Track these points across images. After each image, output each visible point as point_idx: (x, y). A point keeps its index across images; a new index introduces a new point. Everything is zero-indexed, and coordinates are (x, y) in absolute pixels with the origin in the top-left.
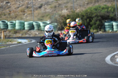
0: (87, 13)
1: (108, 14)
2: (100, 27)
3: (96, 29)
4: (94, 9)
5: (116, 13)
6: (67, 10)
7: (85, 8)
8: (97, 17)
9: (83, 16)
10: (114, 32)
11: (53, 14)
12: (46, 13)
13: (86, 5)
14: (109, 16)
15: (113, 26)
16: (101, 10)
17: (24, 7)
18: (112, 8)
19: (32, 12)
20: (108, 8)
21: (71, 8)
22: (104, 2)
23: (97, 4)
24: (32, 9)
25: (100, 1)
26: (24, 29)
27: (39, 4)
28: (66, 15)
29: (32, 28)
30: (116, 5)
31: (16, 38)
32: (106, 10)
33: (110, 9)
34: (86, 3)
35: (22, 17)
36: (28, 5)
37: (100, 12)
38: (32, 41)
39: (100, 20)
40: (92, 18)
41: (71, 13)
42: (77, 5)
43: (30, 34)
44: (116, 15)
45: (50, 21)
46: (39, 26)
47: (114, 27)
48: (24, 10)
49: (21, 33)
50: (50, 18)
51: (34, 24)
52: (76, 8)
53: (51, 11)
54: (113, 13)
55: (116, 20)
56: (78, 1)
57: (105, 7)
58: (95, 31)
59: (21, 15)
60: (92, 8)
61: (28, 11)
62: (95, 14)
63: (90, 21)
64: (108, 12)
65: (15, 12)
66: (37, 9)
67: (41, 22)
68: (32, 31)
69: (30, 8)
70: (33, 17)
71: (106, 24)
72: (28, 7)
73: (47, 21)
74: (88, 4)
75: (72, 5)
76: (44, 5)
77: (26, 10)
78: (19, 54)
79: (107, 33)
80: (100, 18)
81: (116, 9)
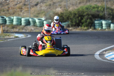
0: (79, 12)
1: (98, 13)
2: (90, 25)
3: (87, 27)
4: (85, 8)
5: (106, 12)
6: (61, 8)
7: (77, 6)
8: (88, 15)
9: (75, 14)
10: (103, 30)
11: (48, 11)
12: (41, 10)
13: (78, 4)
14: (99, 15)
15: (102, 24)
16: (92, 10)
17: (21, 4)
18: (102, 8)
19: (29, 9)
20: (98, 7)
21: (65, 6)
22: (95, 2)
23: (88, 4)
24: (29, 6)
25: (91, 1)
26: (21, 24)
27: (35, 2)
28: (60, 13)
29: (28, 24)
30: (106, 5)
31: (13, 33)
32: (96, 9)
33: (100, 8)
34: (78, 2)
35: (20, 13)
36: (25, 2)
37: (91, 11)
38: (27, 36)
39: (91, 19)
40: (84, 16)
41: (64, 11)
42: (70, 3)
43: (26, 29)
44: (106, 14)
45: (45, 17)
46: (34, 22)
47: (104, 25)
48: (21, 7)
49: (18, 28)
50: (45, 15)
51: (30, 20)
52: (69, 7)
53: (46, 9)
54: (102, 12)
55: (106, 19)
56: (71, 1)
57: (95, 6)
58: (86, 28)
59: (19, 11)
60: (83, 7)
61: (25, 8)
62: (86, 13)
63: (82, 19)
64: (98, 11)
65: (14, 9)
66: (33, 6)
67: (37, 18)
68: (28, 27)
69: (27, 6)
70: (29, 14)
71: (96, 22)
72: (25, 5)
73: (42, 18)
74: (80, 3)
75: (65, 4)
76: (39, 2)
77: (23, 7)
78: (16, 48)
79: (97, 31)
80: (90, 16)
81: (105, 9)
